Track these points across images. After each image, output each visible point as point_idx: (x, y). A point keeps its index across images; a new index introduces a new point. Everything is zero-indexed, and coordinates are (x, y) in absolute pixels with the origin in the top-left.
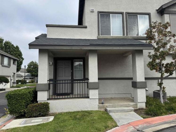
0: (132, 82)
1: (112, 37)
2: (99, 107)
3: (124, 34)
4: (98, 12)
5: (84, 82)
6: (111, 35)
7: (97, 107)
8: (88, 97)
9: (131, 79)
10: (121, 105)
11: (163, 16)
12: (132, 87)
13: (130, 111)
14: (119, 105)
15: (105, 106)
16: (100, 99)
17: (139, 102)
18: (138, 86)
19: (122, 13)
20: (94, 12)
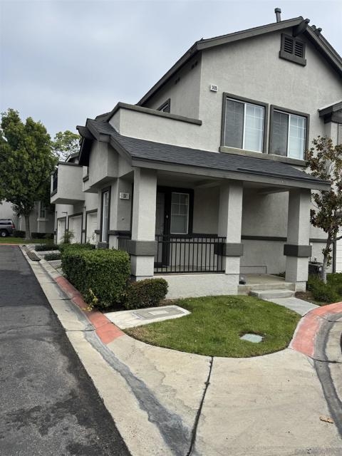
0: (285, 246)
1: (246, 152)
2: (240, 290)
3: (264, 151)
4: (224, 93)
5: (187, 240)
6: (243, 149)
7: (236, 289)
8: (223, 272)
9: (284, 239)
10: (273, 286)
11: (328, 124)
12: (284, 254)
13: (290, 296)
14: (269, 286)
15: (249, 288)
16: (241, 275)
17: (298, 280)
18: (299, 254)
19: (265, 106)
20: (215, 92)
